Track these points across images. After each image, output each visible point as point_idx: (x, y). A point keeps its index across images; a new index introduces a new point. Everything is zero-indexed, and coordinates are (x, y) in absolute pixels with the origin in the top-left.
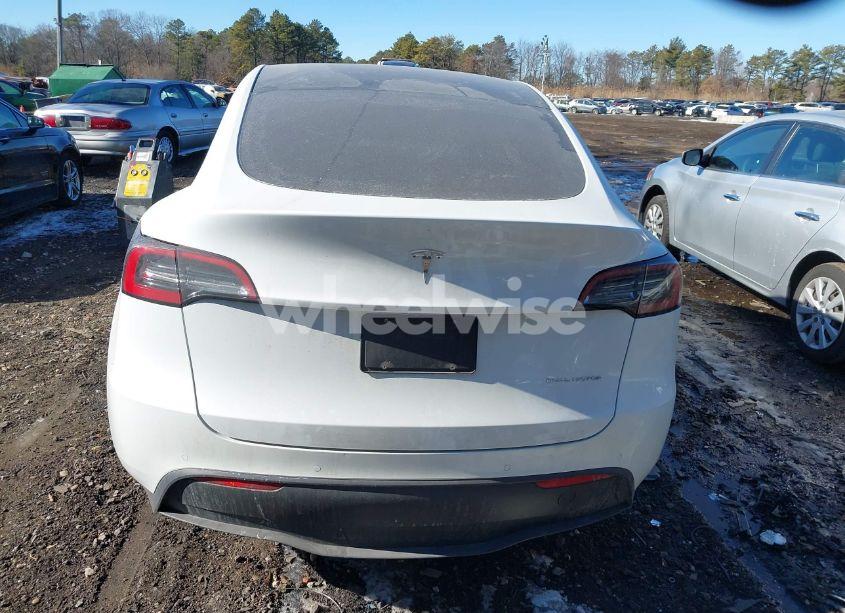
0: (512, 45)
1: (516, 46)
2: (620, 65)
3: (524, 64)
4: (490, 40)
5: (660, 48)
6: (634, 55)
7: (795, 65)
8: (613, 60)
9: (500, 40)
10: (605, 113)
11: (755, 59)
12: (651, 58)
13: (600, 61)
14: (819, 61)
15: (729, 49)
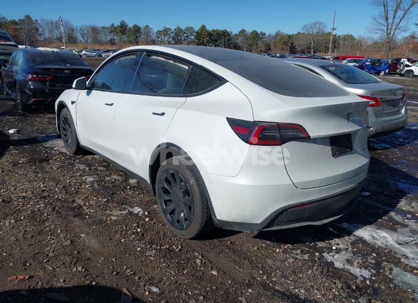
0: (37, 20)
1: (39, 21)
2: (98, 33)
3: (46, 31)
4: (23, 17)
5: (116, 25)
6: (104, 28)
7: (176, 34)
8: (94, 30)
9: (28, 18)
10: (102, 57)
11: (159, 31)
12: (113, 29)
13: (88, 30)
14: (185, 33)
15: (147, 27)
